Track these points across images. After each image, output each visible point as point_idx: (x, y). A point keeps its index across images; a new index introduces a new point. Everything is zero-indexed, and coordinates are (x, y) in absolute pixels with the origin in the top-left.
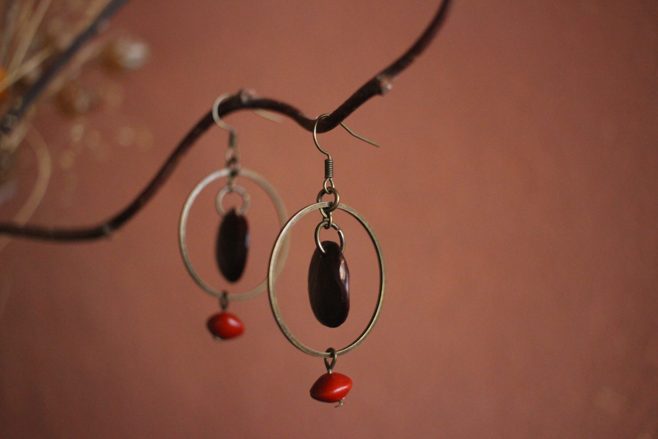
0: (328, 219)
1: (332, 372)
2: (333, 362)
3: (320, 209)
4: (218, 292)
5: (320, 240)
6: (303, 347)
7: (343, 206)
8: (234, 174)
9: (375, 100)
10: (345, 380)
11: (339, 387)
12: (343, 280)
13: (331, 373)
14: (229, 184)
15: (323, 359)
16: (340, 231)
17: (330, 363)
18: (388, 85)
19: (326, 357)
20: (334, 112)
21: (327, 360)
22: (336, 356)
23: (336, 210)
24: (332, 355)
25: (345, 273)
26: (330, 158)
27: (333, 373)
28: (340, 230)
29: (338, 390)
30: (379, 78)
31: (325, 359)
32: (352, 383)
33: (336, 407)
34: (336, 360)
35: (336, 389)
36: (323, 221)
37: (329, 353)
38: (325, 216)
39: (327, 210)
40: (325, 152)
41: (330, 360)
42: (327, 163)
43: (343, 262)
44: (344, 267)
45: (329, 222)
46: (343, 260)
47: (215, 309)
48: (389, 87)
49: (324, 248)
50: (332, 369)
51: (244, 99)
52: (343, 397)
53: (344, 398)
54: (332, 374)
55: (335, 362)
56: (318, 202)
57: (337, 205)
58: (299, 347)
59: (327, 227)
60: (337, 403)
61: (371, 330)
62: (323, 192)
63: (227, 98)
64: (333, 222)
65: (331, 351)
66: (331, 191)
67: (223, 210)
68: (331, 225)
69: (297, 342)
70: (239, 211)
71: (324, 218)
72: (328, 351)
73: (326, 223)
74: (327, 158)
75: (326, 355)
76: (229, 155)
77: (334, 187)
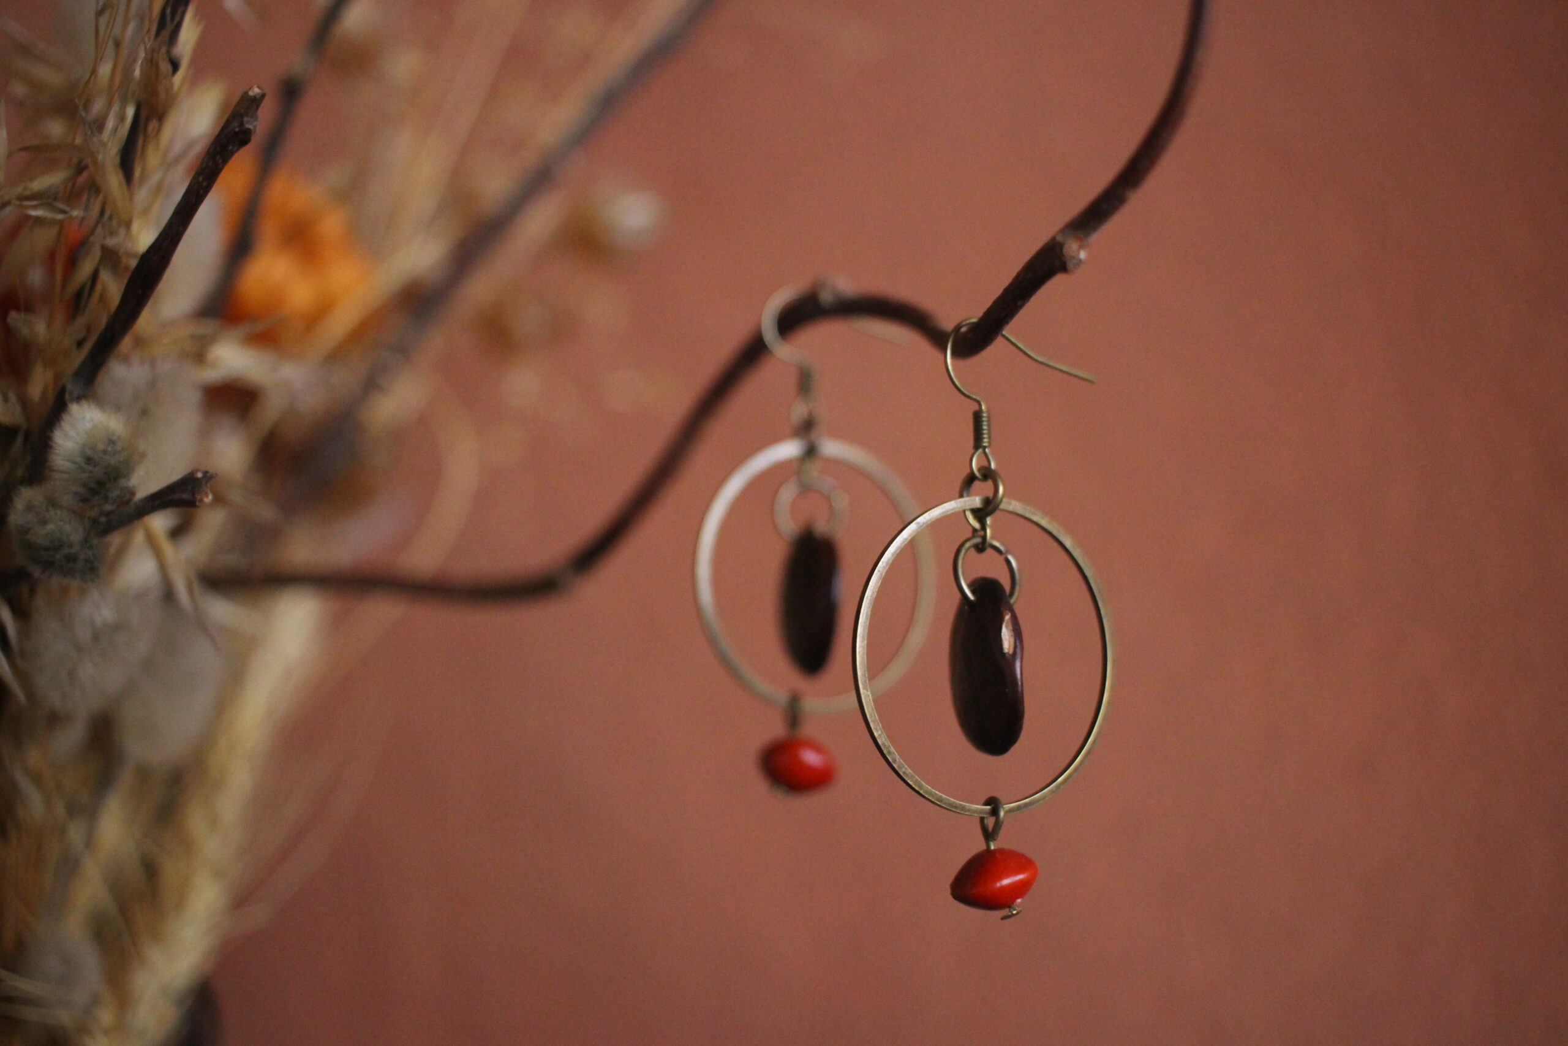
0: (982, 533)
1: (994, 846)
2: (998, 825)
3: (964, 511)
4: (781, 696)
5: (963, 574)
6: (931, 794)
7: (1011, 505)
8: (811, 452)
9: (1056, 285)
10: (1022, 862)
11: (1008, 876)
12: (1008, 653)
13: (992, 848)
14: (799, 472)
15: (978, 821)
16: (1010, 558)
17: (990, 828)
18: (1079, 252)
19: (982, 815)
20: (985, 313)
21: (986, 821)
22: (1002, 814)
23: (998, 513)
24: (995, 812)
25: (1012, 640)
26: (983, 407)
27: (996, 848)
28: (1010, 553)
29: (1006, 882)
30: (1059, 238)
31: (982, 819)
32: (1036, 869)
33: (1003, 918)
34: (1002, 822)
35: (1000, 879)
36: (973, 536)
37: (988, 807)
38: (977, 525)
39: (980, 514)
40: (971, 395)
41: (990, 822)
42: (977, 417)
43: (1007, 617)
44: (1011, 627)
45: (984, 537)
46: (1008, 614)
47: (775, 729)
48: (1083, 255)
49: (973, 592)
50: (995, 840)
51: (826, 297)
52: (1018, 898)
53: (1019, 901)
54: (994, 850)
55: (1001, 826)
56: (961, 496)
57: (998, 502)
58: (921, 792)
59: (981, 548)
60: (1005, 912)
61: (1082, 762)
62: (970, 479)
63: (794, 300)
64: (993, 537)
65: (993, 803)
66: (988, 474)
67: (788, 526)
68: (987, 544)
69: (916, 782)
70: (822, 527)
71: (975, 530)
72: (986, 803)
73: (978, 540)
74: (975, 407)
75: (981, 811)
76: (799, 411)
77: (993, 466)
